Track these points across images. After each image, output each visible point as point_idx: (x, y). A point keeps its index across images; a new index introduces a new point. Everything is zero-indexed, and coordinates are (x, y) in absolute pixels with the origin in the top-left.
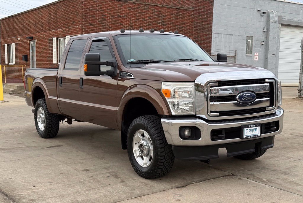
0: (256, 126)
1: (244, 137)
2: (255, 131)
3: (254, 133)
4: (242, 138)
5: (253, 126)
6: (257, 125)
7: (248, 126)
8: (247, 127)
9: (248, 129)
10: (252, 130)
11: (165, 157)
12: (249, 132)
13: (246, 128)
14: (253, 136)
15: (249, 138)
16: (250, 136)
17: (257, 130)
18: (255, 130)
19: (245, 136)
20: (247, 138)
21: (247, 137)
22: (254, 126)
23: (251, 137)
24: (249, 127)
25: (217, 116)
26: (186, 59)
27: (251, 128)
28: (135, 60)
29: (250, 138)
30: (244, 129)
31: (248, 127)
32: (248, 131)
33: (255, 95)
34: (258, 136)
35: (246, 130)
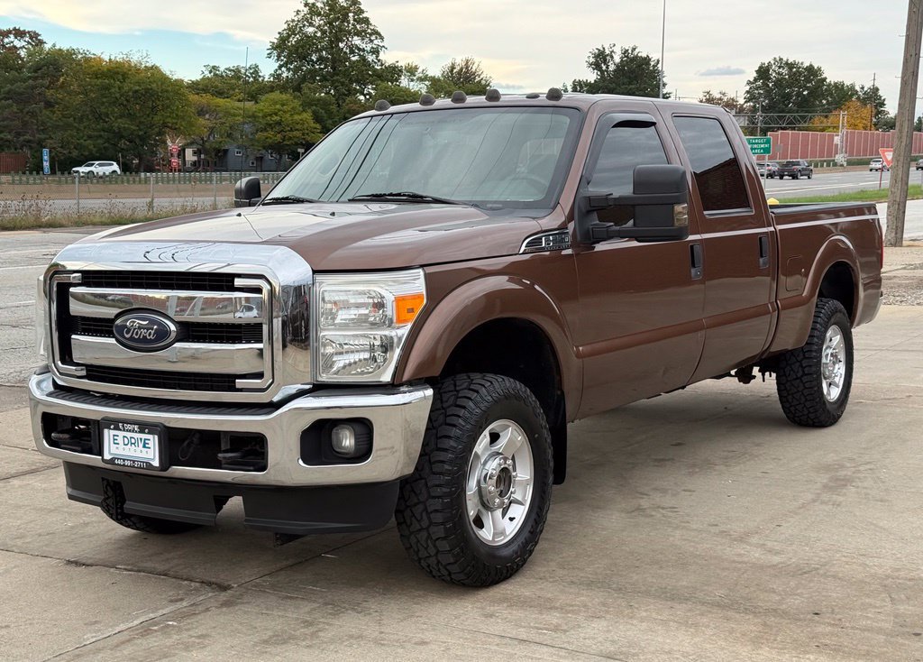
0: (142, 431)
1: (107, 456)
2: (144, 447)
3: (141, 452)
5: (132, 427)
6: (144, 427)
7: (115, 423)
8: (113, 427)
9: (121, 434)
10: (133, 441)
12: (124, 444)
13: (111, 428)
14: (134, 461)
15: (118, 464)
16: (124, 460)
17: (151, 444)
18: (145, 443)
19: (110, 453)
20: (112, 461)
21: (115, 459)
22: (136, 428)
23: (126, 463)
24: (120, 429)
27: (129, 435)
29: (125, 466)
30: (106, 431)
31: (117, 428)
32: (121, 440)
34: (149, 466)
35: (114, 435)
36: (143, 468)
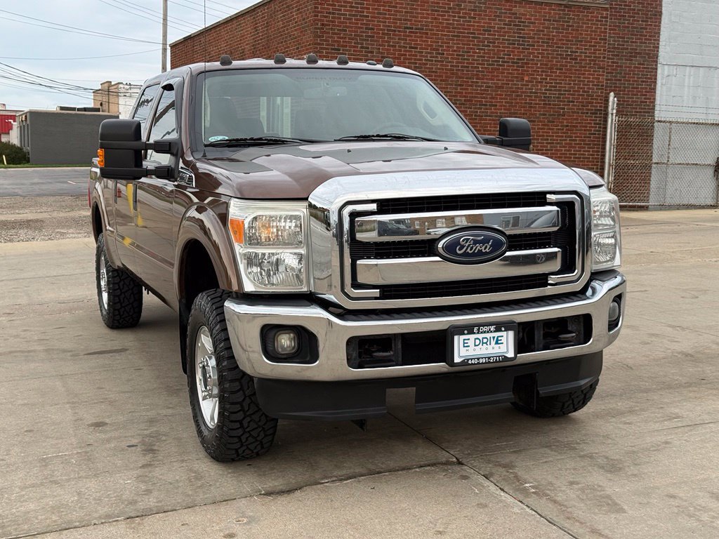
0: (498, 330)
1: (457, 360)
2: (497, 343)
3: (493, 348)
4: (451, 363)
5: (487, 328)
6: (500, 326)
7: (469, 329)
8: (466, 332)
9: (472, 337)
10: (485, 341)
11: (242, 406)
12: (475, 346)
13: (464, 334)
14: (489, 358)
15: (472, 364)
16: (478, 359)
17: (504, 340)
18: (497, 340)
19: (460, 357)
20: (465, 363)
21: (468, 360)
22: (492, 328)
23: (481, 361)
24: (474, 333)
25: (376, 298)
26: (378, 136)
27: (480, 336)
28: (227, 138)
29: (478, 363)
30: (456, 338)
31: (471, 332)
32: (471, 343)
33: (503, 239)
34: (506, 359)
35: (464, 340)
36: (500, 361)
